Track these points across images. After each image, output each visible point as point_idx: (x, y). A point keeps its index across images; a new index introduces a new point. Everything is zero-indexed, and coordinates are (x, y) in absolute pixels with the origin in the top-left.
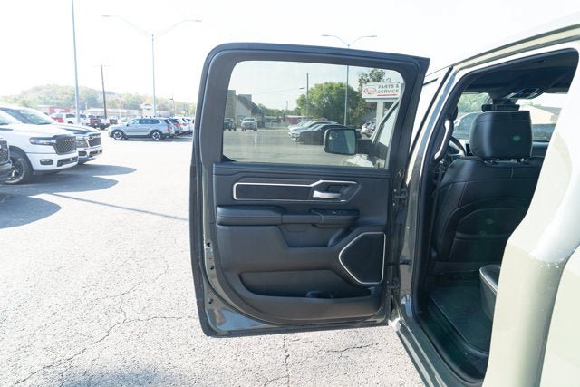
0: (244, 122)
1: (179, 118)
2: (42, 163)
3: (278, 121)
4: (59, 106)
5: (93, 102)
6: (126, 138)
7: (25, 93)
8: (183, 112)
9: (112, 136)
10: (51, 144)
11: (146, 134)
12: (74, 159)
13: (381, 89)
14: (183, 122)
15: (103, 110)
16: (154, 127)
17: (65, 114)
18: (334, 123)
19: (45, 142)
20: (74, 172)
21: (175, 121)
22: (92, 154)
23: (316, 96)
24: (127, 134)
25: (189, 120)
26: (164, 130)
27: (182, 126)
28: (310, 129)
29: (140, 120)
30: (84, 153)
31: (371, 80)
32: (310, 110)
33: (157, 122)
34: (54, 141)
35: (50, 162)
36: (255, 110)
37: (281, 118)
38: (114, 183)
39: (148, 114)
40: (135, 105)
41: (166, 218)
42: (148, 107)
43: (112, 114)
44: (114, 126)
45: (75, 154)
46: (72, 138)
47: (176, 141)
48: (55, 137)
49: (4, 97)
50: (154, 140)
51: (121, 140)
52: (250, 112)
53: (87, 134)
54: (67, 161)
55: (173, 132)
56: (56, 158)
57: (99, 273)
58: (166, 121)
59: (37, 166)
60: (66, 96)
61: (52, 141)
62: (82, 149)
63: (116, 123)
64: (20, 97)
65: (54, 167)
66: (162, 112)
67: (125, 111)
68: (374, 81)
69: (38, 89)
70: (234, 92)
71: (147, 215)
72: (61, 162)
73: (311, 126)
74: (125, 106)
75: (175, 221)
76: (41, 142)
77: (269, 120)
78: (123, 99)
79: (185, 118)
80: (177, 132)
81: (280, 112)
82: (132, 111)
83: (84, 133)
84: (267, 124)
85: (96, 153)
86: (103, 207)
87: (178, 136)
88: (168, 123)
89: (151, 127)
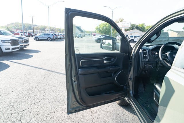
0: (78, 35)
1: (57, 33)
2: (6, 49)
3: (89, 35)
4: (19, 29)
5: (30, 28)
6: (39, 40)
7: (8, 25)
8: (59, 32)
9: (35, 39)
10: (9, 42)
11: (46, 39)
12: (18, 48)
13: (123, 24)
14: (58, 35)
15: (33, 31)
16: (49, 36)
17: (20, 32)
18: (107, 36)
19: (7, 41)
20: (18, 52)
21: (55, 34)
22: (25, 46)
23: (101, 27)
24: (40, 39)
25: (60, 34)
26: (52, 37)
27: (58, 36)
28: (100, 38)
29: (44, 34)
30: (22, 45)
31: (119, 22)
32: (99, 31)
33: (50, 35)
34: (10, 41)
35: (9, 49)
36: (82, 31)
37: (90, 34)
38: (32, 56)
39: (47, 32)
40: (43, 29)
41: (48, 72)
42: (47, 30)
43: (36, 32)
44: (36, 36)
45: (19, 46)
46: (17, 40)
47: (56, 41)
48: (11, 40)
49: (2, 26)
50: (49, 41)
51: (38, 40)
52: (80, 32)
53: (24, 39)
54: (16, 48)
55: (55, 38)
56: (11, 47)
57: (16, 98)
58: (52, 34)
59: (4, 50)
60: (21, 26)
61: (9, 41)
62: (22, 44)
63: (37, 35)
64: (7, 26)
65: (10, 50)
66: (52, 32)
67: (40, 31)
68: (120, 22)
69: (12, 24)
70: (75, 25)
71: (41, 70)
72: (13, 49)
73: (100, 37)
74: (40, 29)
75: (51, 72)
76: (6, 41)
77: (86, 34)
78: (40, 27)
79: (59, 33)
80: (56, 38)
81: (90, 32)
82: (42, 31)
83: (22, 38)
84: (85, 36)
85: (27, 45)
86: (25, 66)
87: (57, 39)
88: (53, 35)
89: (48, 36)
